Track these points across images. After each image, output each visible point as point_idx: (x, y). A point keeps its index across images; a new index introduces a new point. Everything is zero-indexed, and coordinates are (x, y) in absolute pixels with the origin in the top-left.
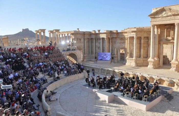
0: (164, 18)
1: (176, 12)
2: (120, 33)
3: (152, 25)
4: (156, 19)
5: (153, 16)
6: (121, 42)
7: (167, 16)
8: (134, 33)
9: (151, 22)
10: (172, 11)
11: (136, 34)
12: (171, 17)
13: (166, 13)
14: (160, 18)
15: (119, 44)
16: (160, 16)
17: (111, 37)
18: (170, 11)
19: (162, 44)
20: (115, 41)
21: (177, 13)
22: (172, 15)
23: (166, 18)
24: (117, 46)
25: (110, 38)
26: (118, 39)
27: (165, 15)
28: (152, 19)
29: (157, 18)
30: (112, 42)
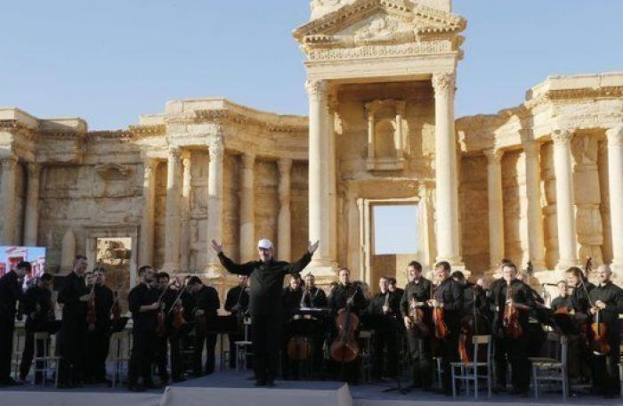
0: (378, 48)
1: (439, 21)
2: (108, 135)
3: (319, 83)
4: (336, 51)
5: (322, 36)
6: (105, 196)
7: (393, 42)
8: (210, 128)
9: (309, 65)
10: (419, 15)
11: (221, 131)
12: (413, 45)
13: (386, 27)
14: (357, 50)
15: (92, 205)
16: (359, 35)
17: (43, 159)
18: (408, 14)
19: (350, 195)
20: (67, 189)
21: (440, 26)
22: (420, 33)
23: (388, 47)
24: (77, 219)
25: (32, 167)
26: (85, 177)
27: (384, 35)
28: (316, 51)
29: (342, 46)
30: (40, 191)
